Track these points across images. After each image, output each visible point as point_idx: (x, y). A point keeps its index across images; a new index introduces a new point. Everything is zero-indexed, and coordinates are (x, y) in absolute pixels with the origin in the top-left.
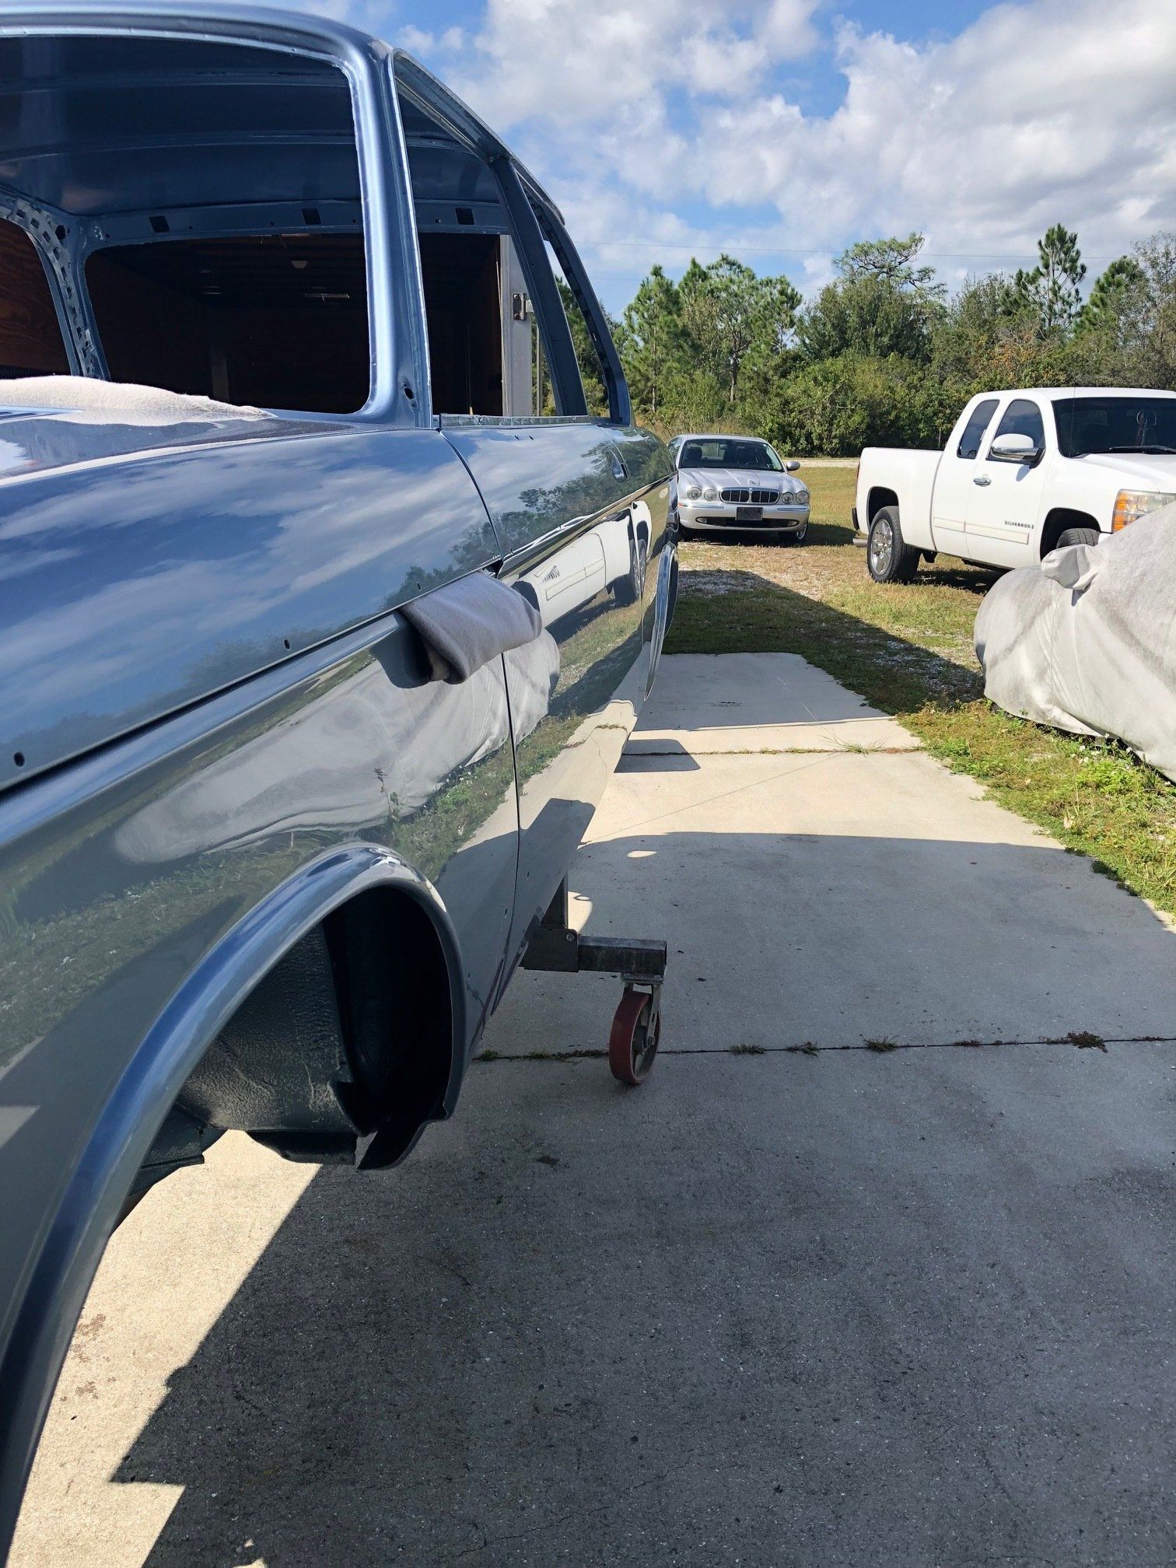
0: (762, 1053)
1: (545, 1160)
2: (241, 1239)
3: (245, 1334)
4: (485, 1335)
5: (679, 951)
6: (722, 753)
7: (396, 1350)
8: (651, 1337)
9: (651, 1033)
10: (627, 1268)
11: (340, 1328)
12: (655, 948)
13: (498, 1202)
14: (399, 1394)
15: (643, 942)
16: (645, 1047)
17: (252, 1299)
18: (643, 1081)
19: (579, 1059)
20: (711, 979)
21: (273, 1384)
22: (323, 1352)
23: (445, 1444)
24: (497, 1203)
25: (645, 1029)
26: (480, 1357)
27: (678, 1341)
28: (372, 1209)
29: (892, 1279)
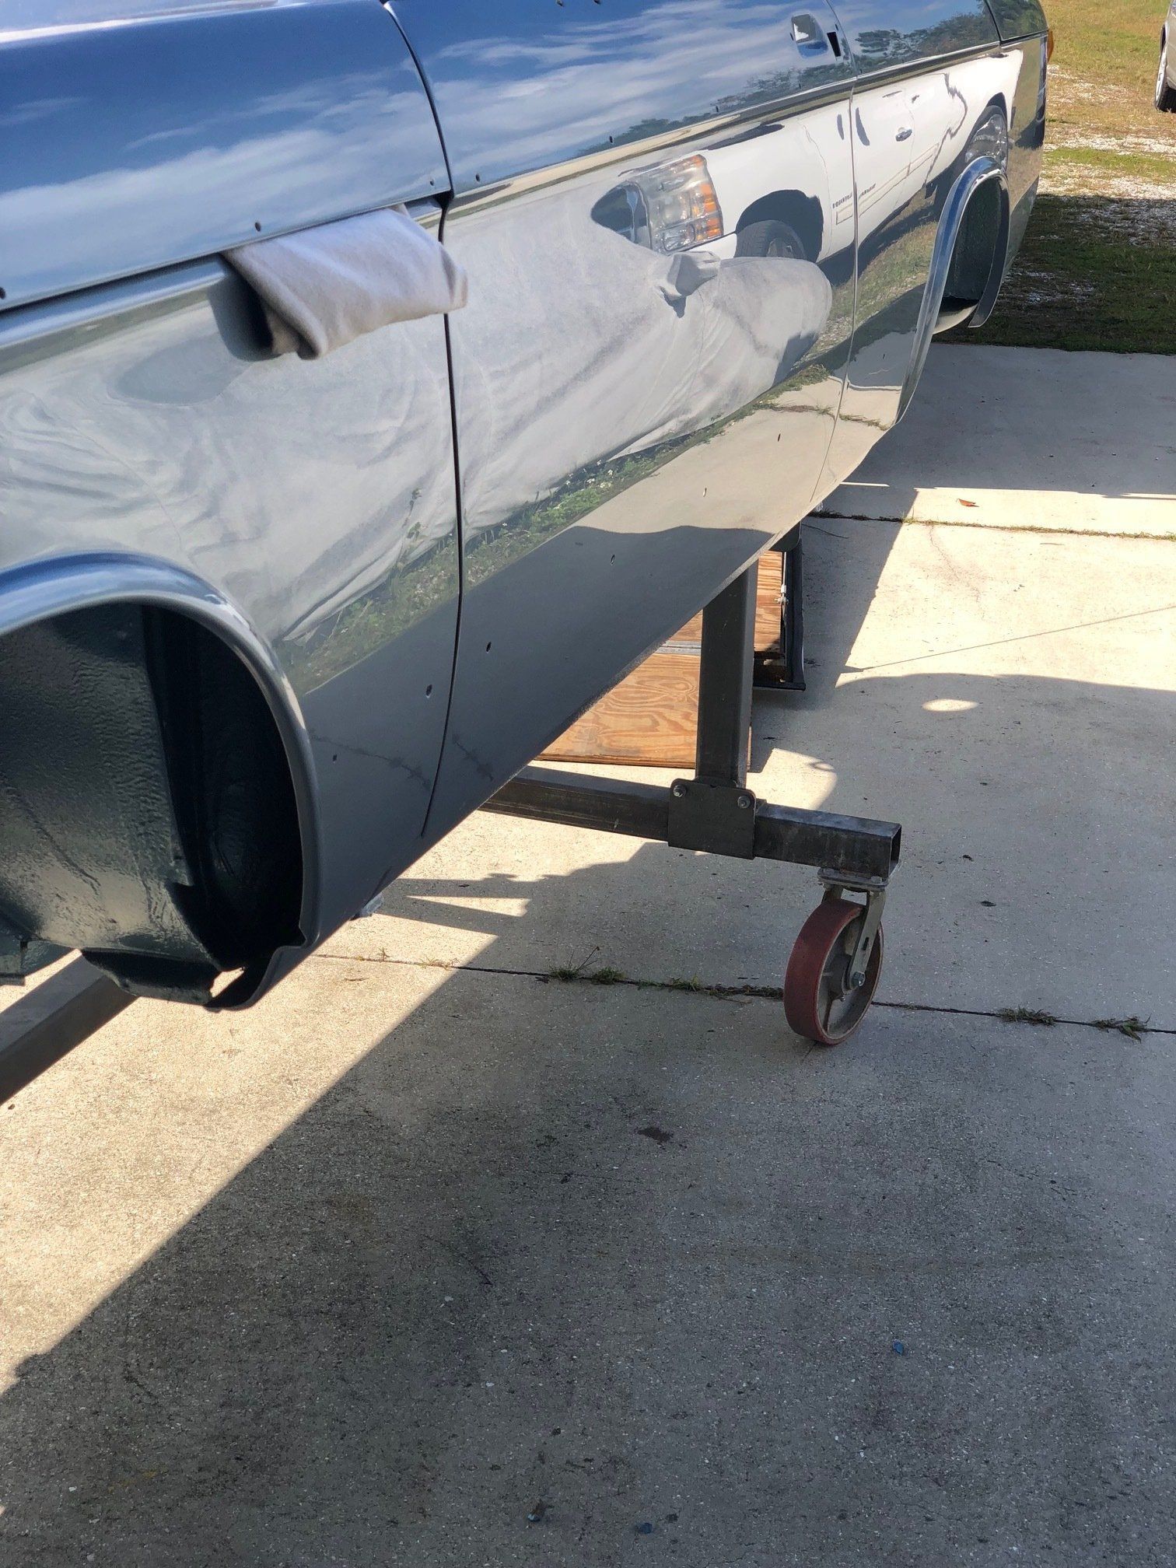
0: (1050, 1024)
1: (653, 1133)
2: (178, 1179)
3: (156, 1302)
4: (494, 1351)
5: (966, 857)
7: (361, 1354)
8: (739, 1393)
9: (859, 967)
10: (732, 1296)
11: (290, 1314)
12: (878, 832)
13: (565, 1180)
14: (351, 1409)
15: (862, 821)
16: (847, 988)
17: (174, 1260)
18: (841, 1041)
19: (748, 998)
20: (1004, 904)
21: (181, 1370)
22: (258, 1342)
23: (400, 1479)
24: (562, 1182)
25: (850, 959)
26: (478, 1381)
27: (778, 1403)
28: (376, 1164)
29: (1142, 1371)
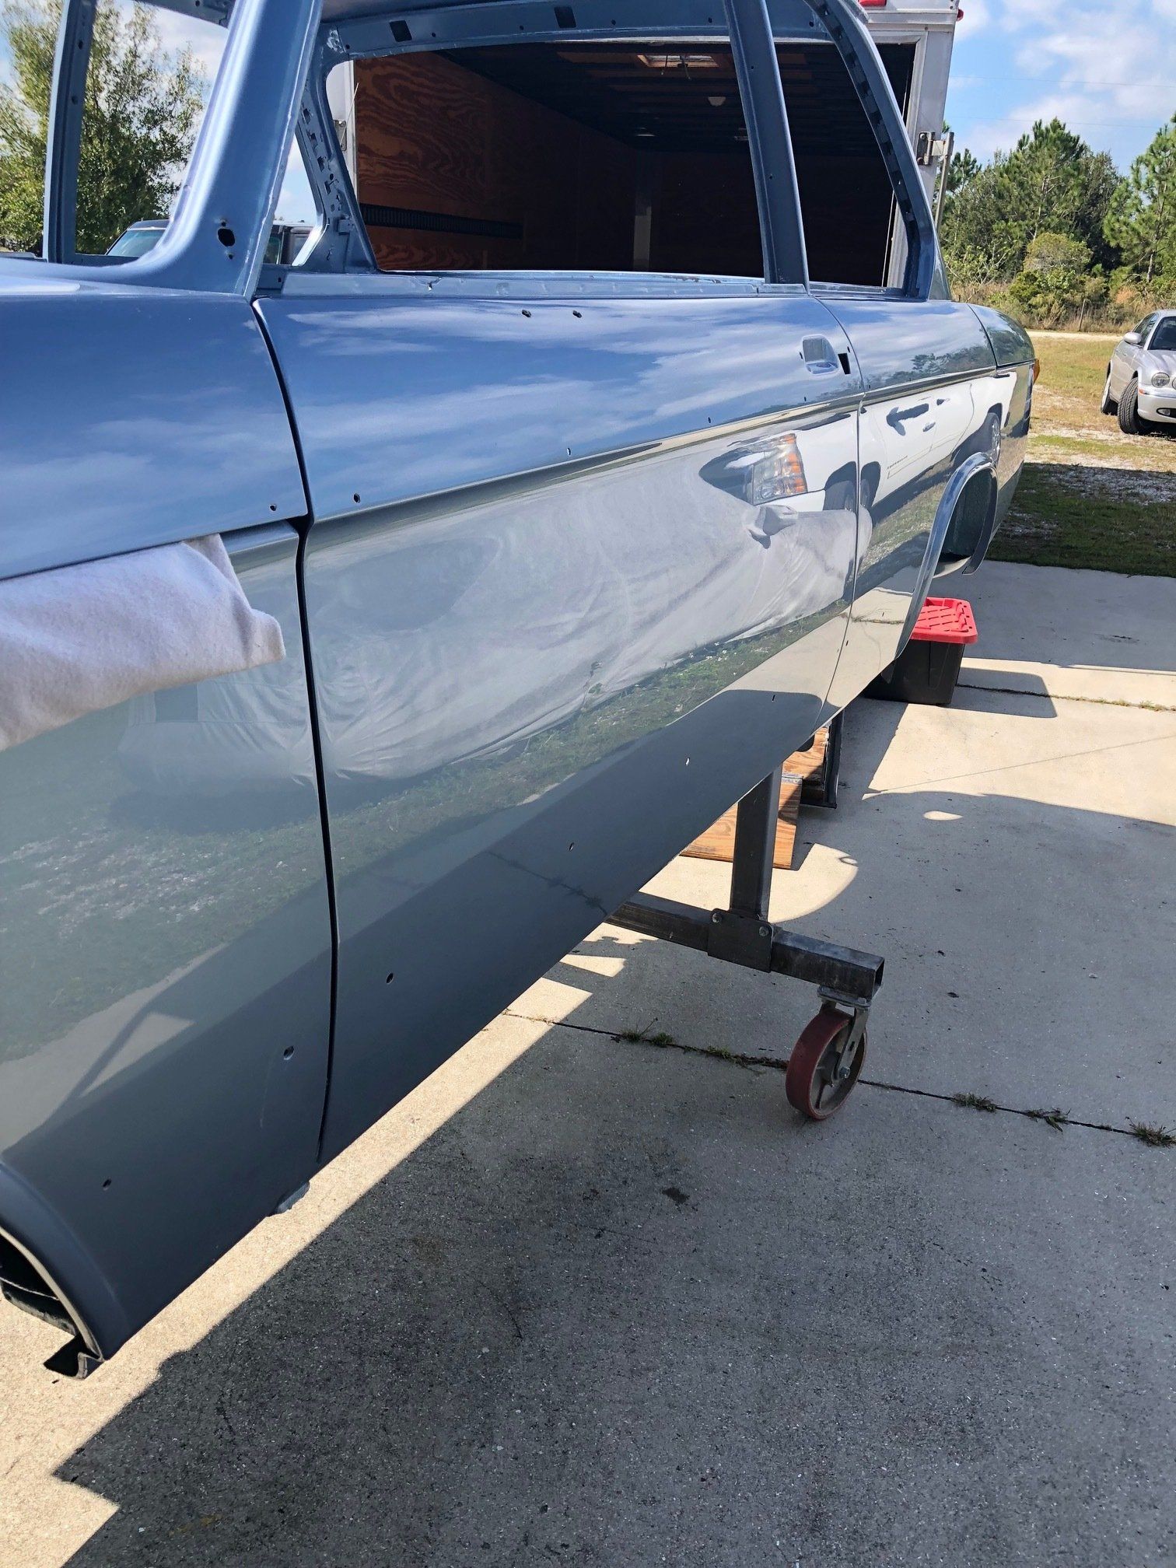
0: (992, 1111)
1: (675, 1194)
2: (310, 1207)
3: (263, 1329)
4: (512, 1409)
5: (939, 952)
6: (1091, 701)
7: (405, 1402)
8: (703, 1480)
9: (845, 1064)
10: (712, 1369)
11: (360, 1353)
12: (865, 964)
13: (598, 1236)
14: (383, 1464)
15: (854, 953)
16: (835, 1078)
17: (287, 1287)
18: (829, 1116)
19: (764, 1069)
20: (966, 996)
21: (262, 1405)
22: (328, 1380)
23: (405, 1551)
24: (596, 1237)
25: (839, 1056)
26: (492, 1443)
27: (734, 1496)
28: (458, 1207)
29: (1048, 1490)
